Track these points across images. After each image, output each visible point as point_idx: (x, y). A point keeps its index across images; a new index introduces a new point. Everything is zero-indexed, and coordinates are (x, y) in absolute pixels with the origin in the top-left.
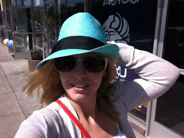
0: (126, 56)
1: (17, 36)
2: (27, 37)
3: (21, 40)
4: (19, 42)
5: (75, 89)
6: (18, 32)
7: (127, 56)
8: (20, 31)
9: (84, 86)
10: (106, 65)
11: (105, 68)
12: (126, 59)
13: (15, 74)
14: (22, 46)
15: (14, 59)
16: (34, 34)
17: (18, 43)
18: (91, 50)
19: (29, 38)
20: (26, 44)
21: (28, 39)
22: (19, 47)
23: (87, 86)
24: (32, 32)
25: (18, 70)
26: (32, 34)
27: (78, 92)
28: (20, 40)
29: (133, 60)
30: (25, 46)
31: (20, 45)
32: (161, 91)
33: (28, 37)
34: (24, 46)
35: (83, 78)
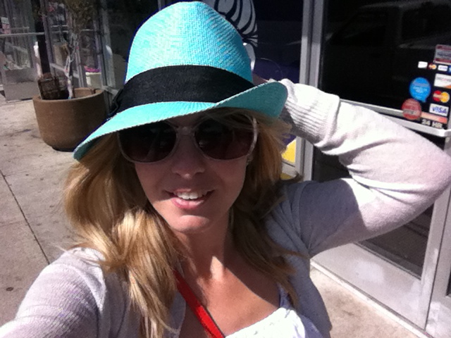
0: (316, 122)
1: (10, 41)
2: (34, 45)
3: (20, 52)
4: (15, 58)
5: (178, 204)
6: (13, 32)
7: (318, 121)
8: (17, 28)
9: (201, 196)
10: (255, 138)
11: (253, 146)
12: (315, 128)
13: (7, 135)
14: (24, 66)
15: (5, 99)
16: (49, 34)
17: (14, 60)
18: (218, 104)
19: (39, 45)
20: (33, 61)
21: (36, 47)
22: (17, 71)
23: (209, 193)
24: (43, 31)
25: (15, 125)
26: (44, 36)
27: (186, 211)
28: (18, 53)
29: (333, 132)
30: (32, 66)
31: (18, 65)
32: (398, 218)
33: (37, 43)
34: (29, 66)
35: (198, 174)
